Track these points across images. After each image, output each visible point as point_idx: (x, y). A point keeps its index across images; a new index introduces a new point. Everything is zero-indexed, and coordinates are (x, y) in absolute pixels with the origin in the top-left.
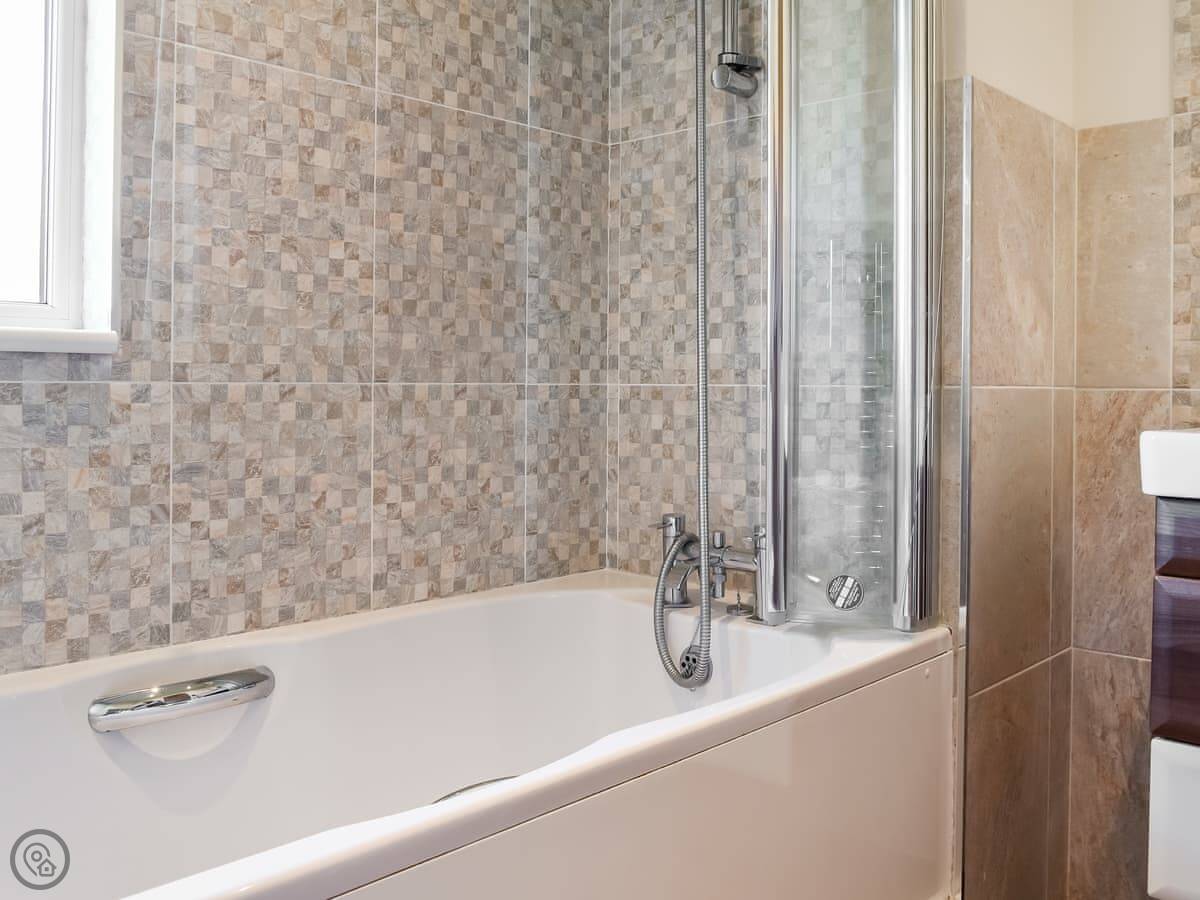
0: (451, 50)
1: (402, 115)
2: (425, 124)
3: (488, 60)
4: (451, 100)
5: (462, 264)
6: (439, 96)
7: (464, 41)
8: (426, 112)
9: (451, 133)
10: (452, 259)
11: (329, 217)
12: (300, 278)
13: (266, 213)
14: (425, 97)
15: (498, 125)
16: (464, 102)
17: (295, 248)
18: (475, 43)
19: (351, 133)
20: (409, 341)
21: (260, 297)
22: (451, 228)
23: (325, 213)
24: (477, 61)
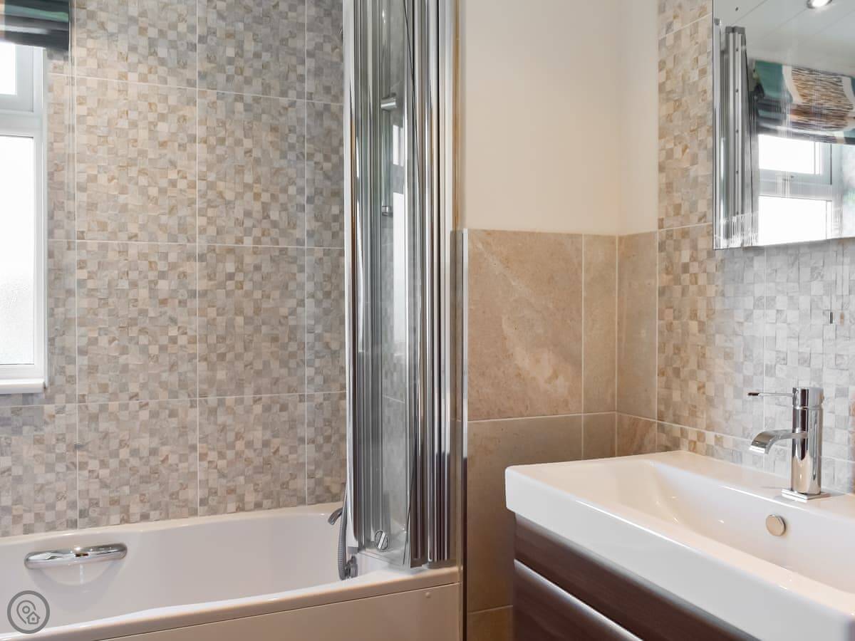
0: (248, 214)
1: (214, 255)
2: (231, 257)
3: (274, 215)
4: (248, 242)
5: (258, 330)
6: (240, 241)
7: (257, 207)
8: (231, 251)
9: (249, 260)
10: (250, 329)
11: (168, 314)
12: (150, 347)
13: (129, 316)
14: (230, 242)
15: (281, 250)
16: (257, 241)
17: (147, 333)
18: (265, 207)
19: (181, 269)
20: (221, 375)
21: (127, 359)
22: (249, 311)
23: (165, 313)
24: (267, 217)
